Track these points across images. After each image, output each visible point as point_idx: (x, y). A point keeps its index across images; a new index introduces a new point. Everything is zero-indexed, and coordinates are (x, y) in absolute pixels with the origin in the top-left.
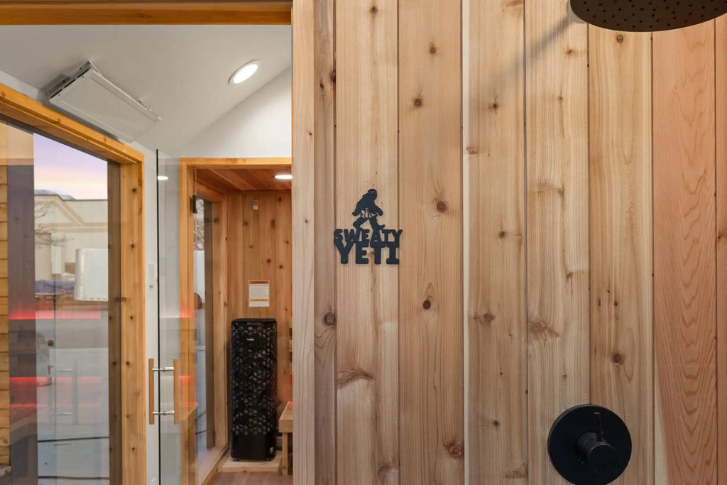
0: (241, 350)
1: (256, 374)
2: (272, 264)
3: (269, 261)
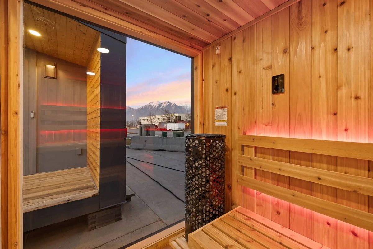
2: (229, 92)
3: (227, 90)
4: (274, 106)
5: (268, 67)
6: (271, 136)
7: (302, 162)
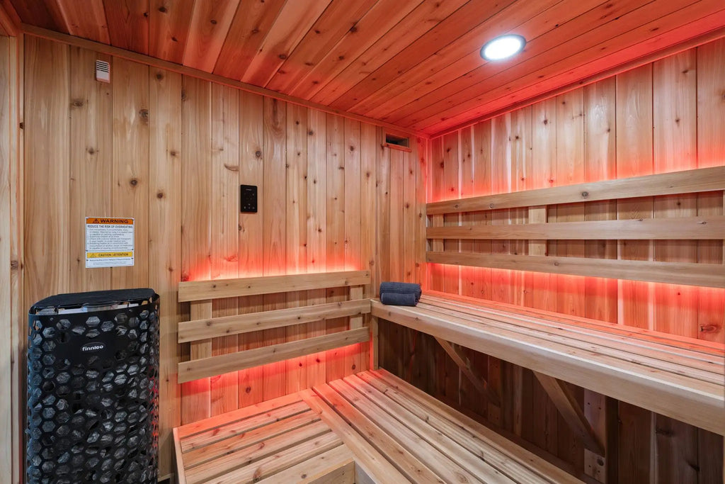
0: (63, 378)
1: (108, 427)
2: (141, 188)
3: (134, 183)
4: (242, 230)
5: (234, 167)
6: (237, 277)
7: (277, 305)
